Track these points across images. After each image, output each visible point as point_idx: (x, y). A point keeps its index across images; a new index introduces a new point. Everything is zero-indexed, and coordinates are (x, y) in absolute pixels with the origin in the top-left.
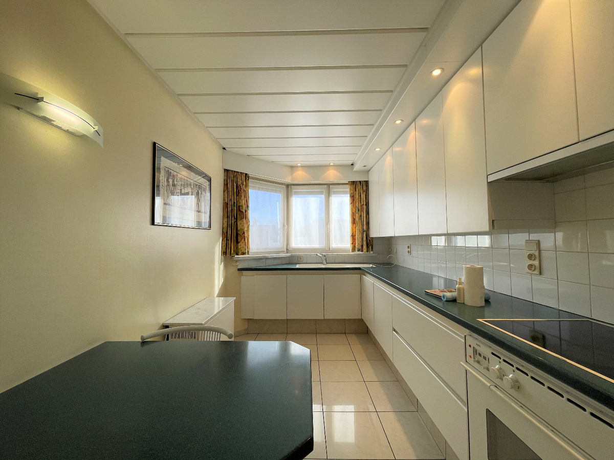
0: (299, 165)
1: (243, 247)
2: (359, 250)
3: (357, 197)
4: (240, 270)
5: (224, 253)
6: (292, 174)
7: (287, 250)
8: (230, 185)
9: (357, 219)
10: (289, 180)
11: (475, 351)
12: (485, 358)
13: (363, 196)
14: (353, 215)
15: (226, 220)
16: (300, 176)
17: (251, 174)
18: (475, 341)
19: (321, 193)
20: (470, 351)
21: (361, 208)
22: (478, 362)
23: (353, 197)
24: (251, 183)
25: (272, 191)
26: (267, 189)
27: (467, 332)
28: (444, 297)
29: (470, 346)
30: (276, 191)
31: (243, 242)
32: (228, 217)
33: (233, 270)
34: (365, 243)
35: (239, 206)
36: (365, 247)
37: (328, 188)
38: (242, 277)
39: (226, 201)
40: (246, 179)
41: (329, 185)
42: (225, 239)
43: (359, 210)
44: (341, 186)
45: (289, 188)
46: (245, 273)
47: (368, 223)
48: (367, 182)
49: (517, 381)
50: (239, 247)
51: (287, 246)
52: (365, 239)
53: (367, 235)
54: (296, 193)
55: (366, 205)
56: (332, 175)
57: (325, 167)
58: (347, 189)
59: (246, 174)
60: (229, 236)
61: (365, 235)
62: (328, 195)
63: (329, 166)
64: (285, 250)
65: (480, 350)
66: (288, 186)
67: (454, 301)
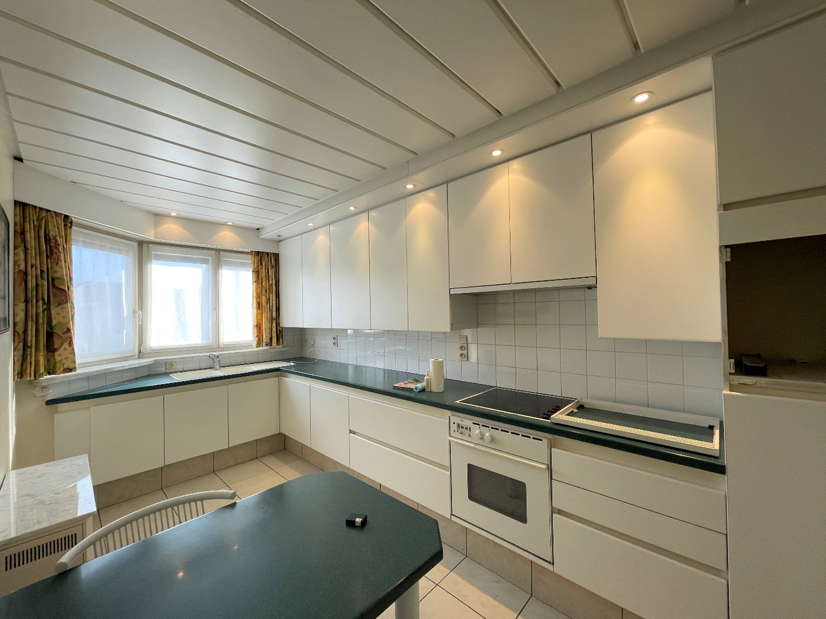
0: (173, 214)
1: (67, 358)
2: (267, 345)
3: (264, 274)
4: (49, 403)
5: (20, 374)
6: (156, 225)
7: (140, 352)
8: (30, 236)
9: (264, 303)
10: (150, 235)
11: (459, 426)
12: (466, 428)
13: (272, 273)
14: (258, 297)
15: (22, 306)
16: (172, 231)
17: (75, 217)
18: (457, 418)
19: (205, 261)
20: (454, 427)
21: (269, 289)
22: (461, 433)
23: (257, 272)
24: (75, 232)
25: (112, 250)
26: (101, 246)
27: (449, 413)
28: (416, 388)
29: (454, 423)
30: (119, 251)
31: (65, 349)
32: (26, 301)
33: (36, 405)
34: (274, 335)
35: (53, 280)
36: (274, 340)
37: (217, 256)
38: (56, 416)
39: (22, 267)
40: (65, 225)
41: (218, 251)
42: (21, 345)
43: (266, 291)
44: (239, 255)
45: (143, 249)
46: (61, 406)
47: (278, 309)
48: (276, 256)
49: (492, 436)
50: (58, 358)
51: (140, 345)
52: (274, 329)
53: (278, 324)
54: (159, 258)
55: (276, 285)
56: (227, 238)
57: (216, 225)
58: (249, 260)
59: (66, 217)
60: (31, 339)
61: (274, 324)
62: (217, 265)
63: (226, 224)
64: (137, 353)
65: (462, 423)
66: (141, 243)
67: (423, 390)
